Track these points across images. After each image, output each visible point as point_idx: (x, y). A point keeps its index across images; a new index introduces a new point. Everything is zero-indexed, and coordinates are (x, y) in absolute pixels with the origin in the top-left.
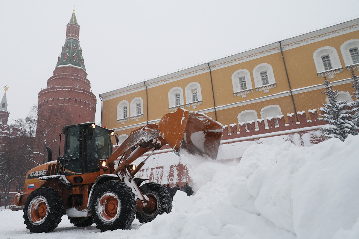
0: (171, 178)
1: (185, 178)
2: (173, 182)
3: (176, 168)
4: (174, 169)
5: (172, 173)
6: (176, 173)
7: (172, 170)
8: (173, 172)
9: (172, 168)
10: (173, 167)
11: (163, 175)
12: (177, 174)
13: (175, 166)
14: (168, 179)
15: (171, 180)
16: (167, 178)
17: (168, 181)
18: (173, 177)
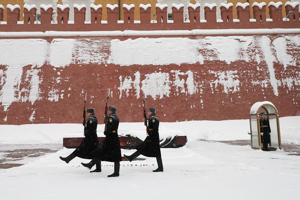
0: (23, 90)
1: (57, 93)
2: (28, 100)
3: (36, 71)
4: (31, 74)
5: (27, 80)
6: (36, 81)
7: (28, 76)
8: (30, 78)
9: (28, 71)
10: (30, 69)
11: (4, 83)
12: (38, 83)
13: (34, 68)
14: (17, 92)
15: (23, 94)
16: (13, 90)
17: (17, 97)
18: (30, 89)
